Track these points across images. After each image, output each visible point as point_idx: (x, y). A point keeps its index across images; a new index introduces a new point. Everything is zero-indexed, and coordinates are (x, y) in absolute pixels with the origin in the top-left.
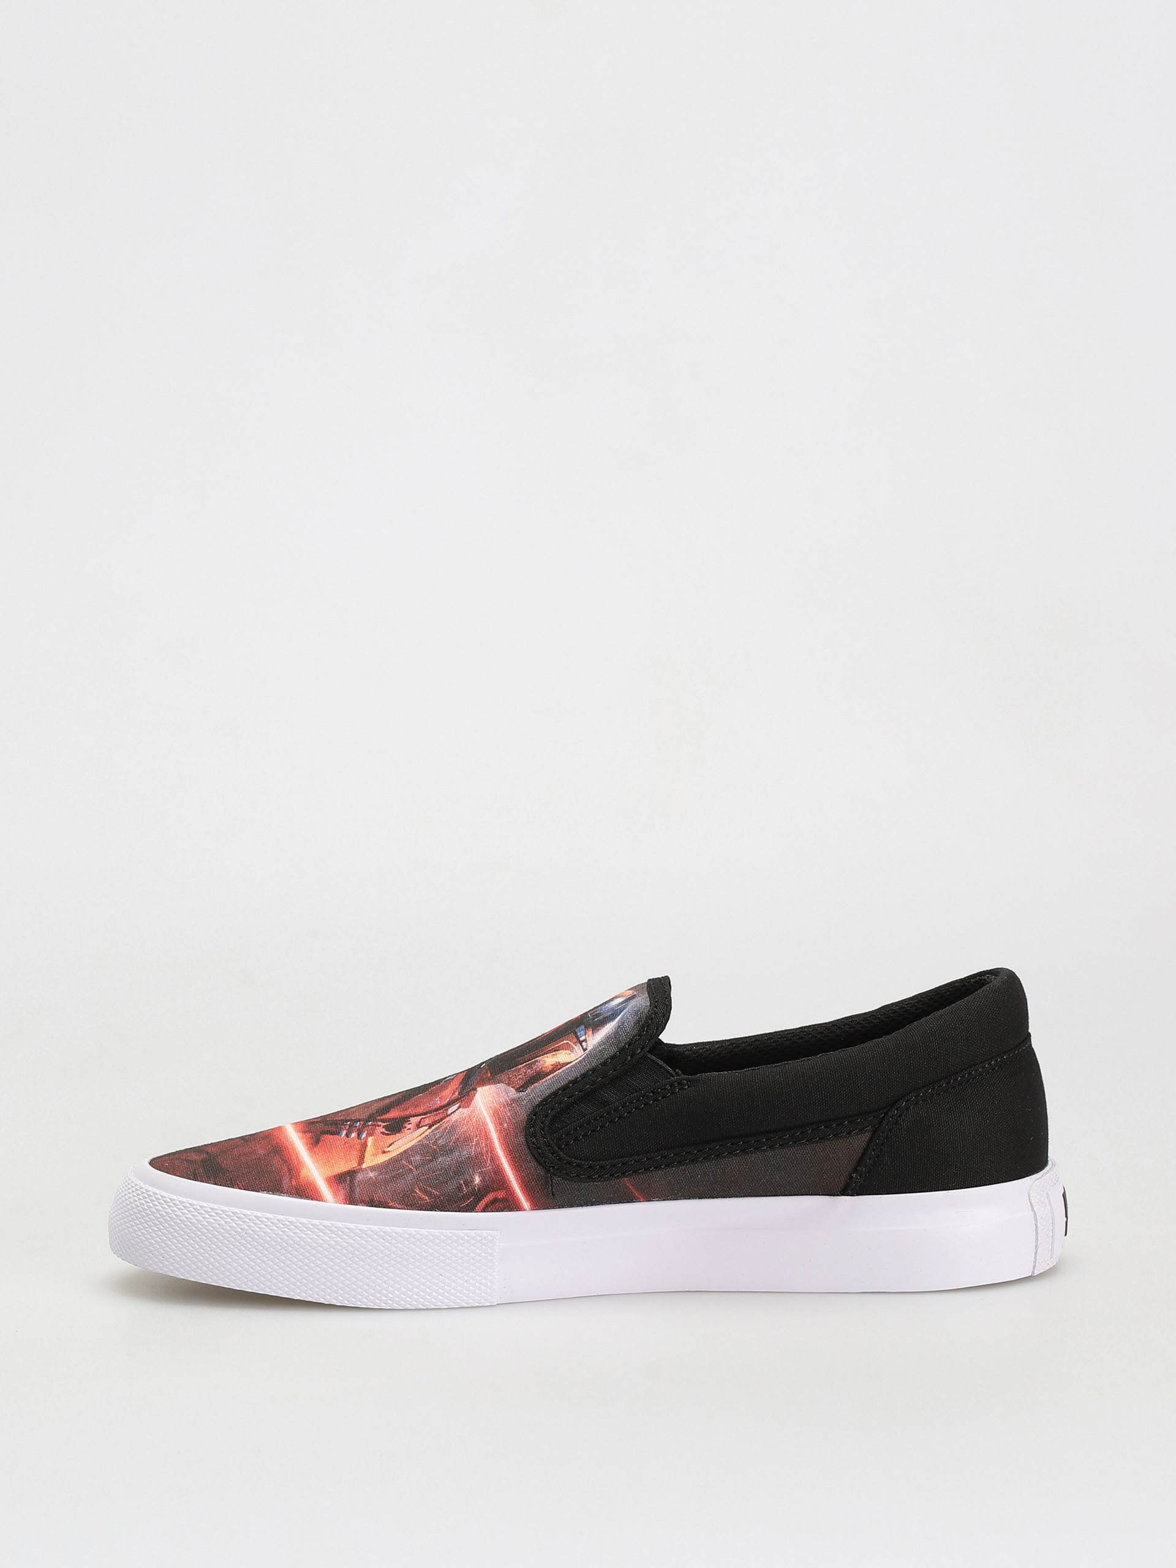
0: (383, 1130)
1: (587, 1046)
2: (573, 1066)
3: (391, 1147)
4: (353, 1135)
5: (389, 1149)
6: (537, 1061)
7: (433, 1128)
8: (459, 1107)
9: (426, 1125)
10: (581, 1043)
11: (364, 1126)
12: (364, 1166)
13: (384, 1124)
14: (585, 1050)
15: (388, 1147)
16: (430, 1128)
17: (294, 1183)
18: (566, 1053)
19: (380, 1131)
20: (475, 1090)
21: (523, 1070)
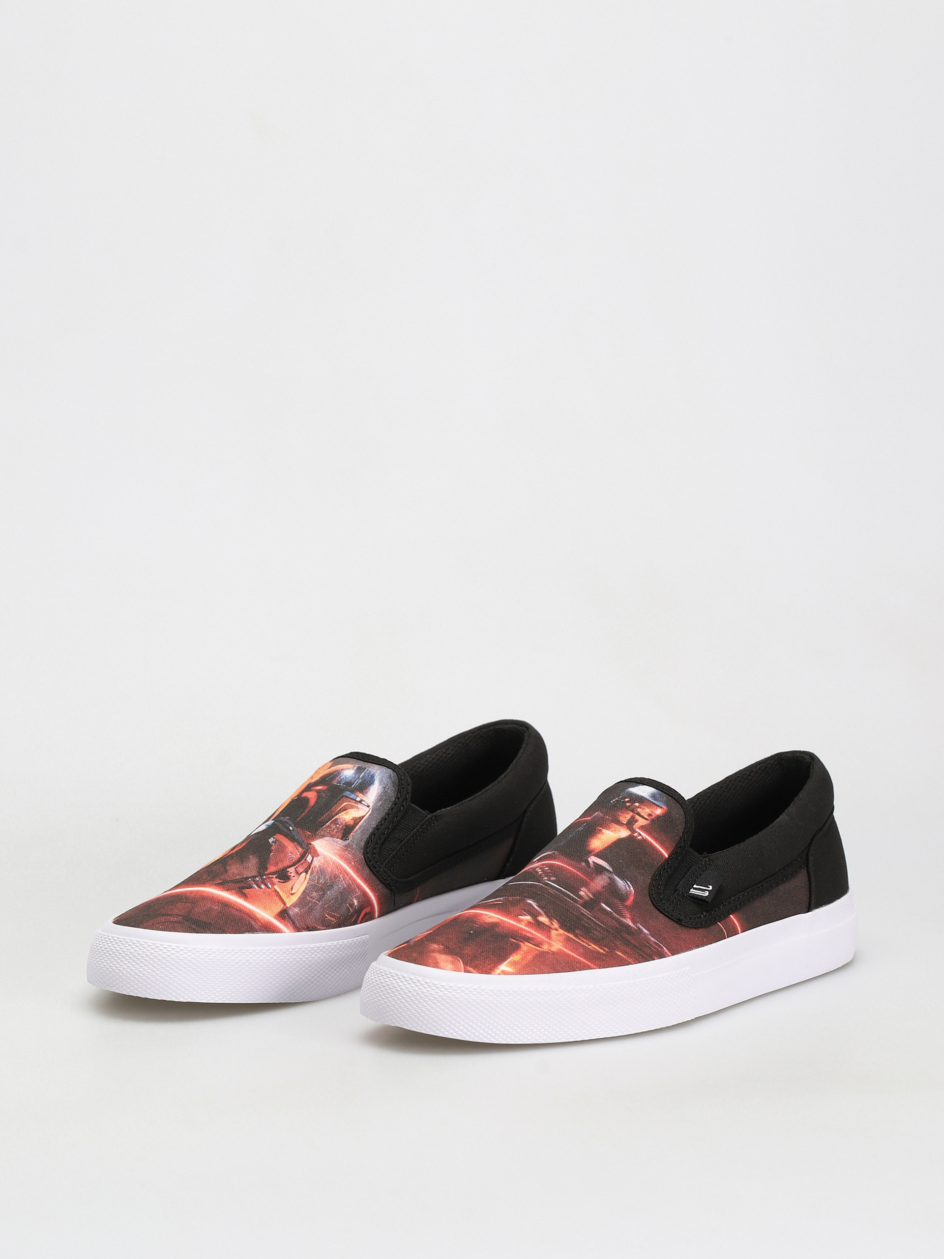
0: (278, 880)
1: (367, 804)
2: (368, 818)
4: (263, 886)
6: (337, 819)
7: (309, 873)
9: (303, 871)
10: (360, 802)
14: (368, 806)
15: (291, 890)
16: (307, 873)
18: (355, 811)
19: (276, 880)
20: (311, 844)
21: (333, 826)
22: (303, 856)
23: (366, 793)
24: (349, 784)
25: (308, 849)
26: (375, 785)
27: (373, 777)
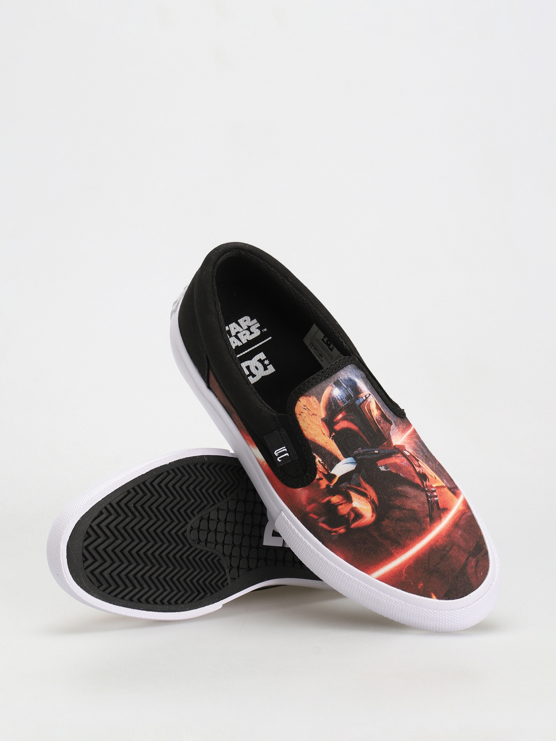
0: (427, 481)
1: (368, 394)
2: (376, 399)
3: (432, 476)
4: (435, 494)
5: (433, 476)
6: (377, 420)
7: (418, 459)
8: (406, 450)
9: (418, 463)
10: (366, 398)
11: (429, 491)
12: (444, 485)
13: (424, 482)
14: (370, 395)
15: (433, 477)
16: (418, 461)
17: (467, 511)
18: (372, 405)
19: (428, 483)
20: (395, 446)
21: (382, 425)
22: (405, 456)
23: (361, 390)
24: (349, 397)
25: (399, 450)
26: (358, 382)
27: (350, 380)
